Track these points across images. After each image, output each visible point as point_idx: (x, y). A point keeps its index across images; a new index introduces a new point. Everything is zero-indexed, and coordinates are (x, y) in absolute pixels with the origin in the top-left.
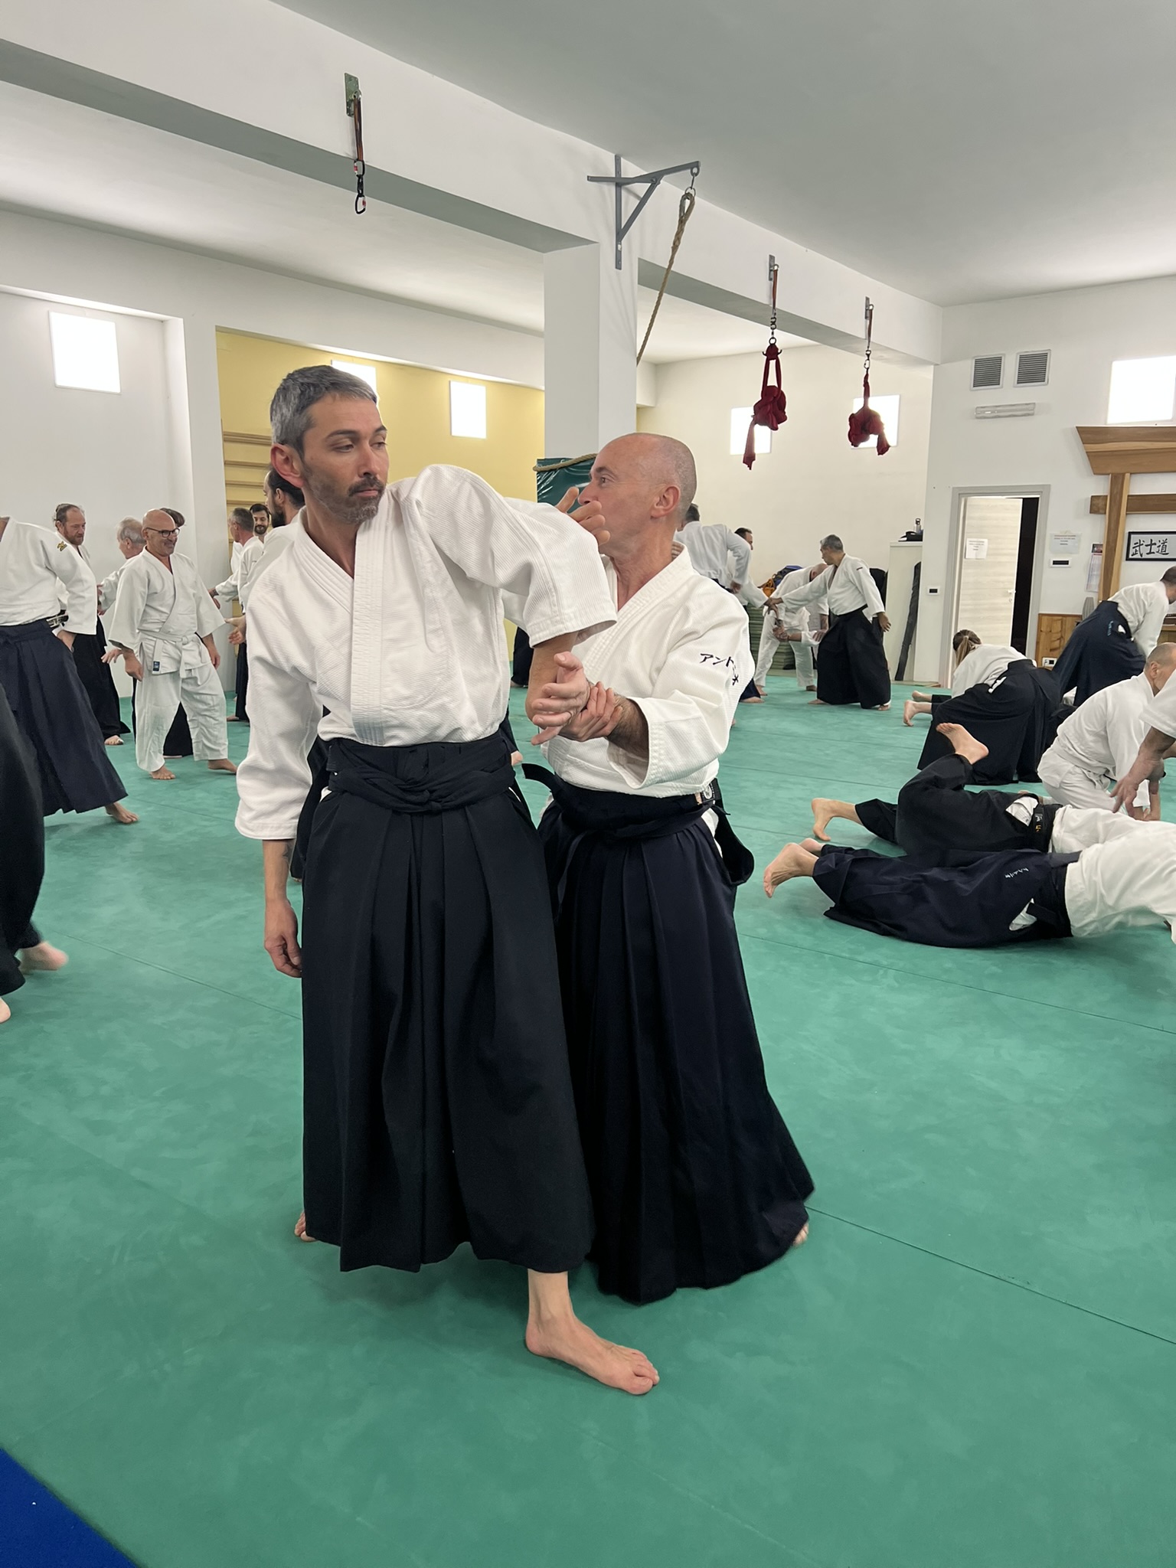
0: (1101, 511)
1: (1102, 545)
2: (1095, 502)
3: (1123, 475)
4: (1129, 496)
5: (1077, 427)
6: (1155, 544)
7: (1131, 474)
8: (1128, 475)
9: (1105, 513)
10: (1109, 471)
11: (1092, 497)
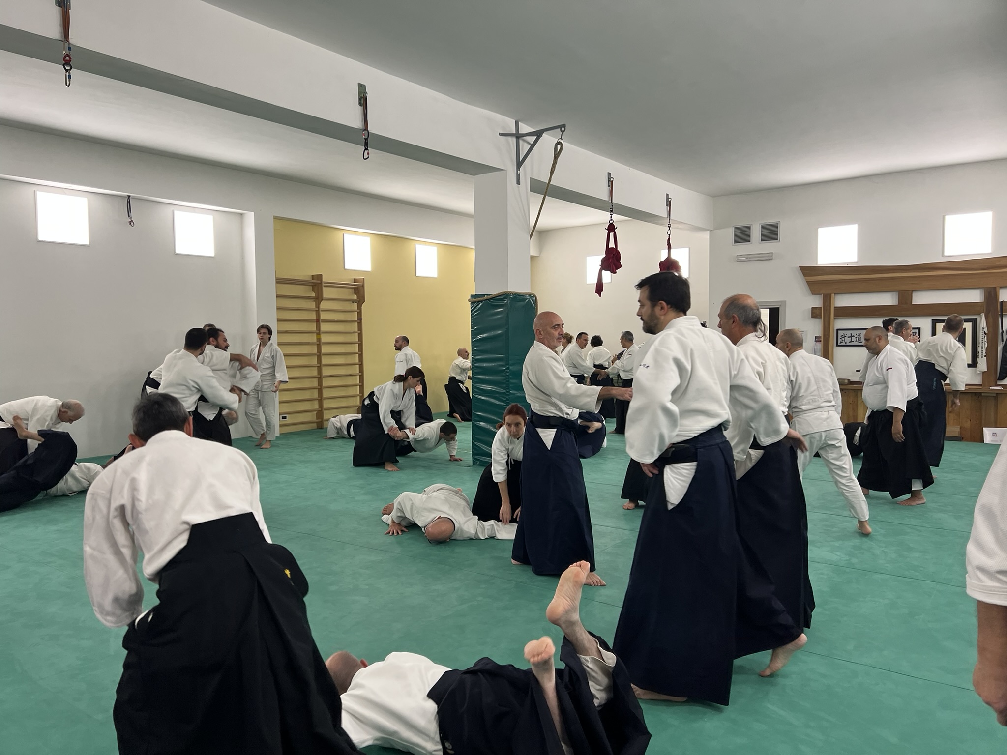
0: (818, 316)
1: (821, 337)
2: (815, 311)
3: (830, 295)
4: (834, 307)
5: (800, 267)
6: (854, 336)
7: (835, 294)
8: (833, 295)
9: (821, 318)
10: (821, 293)
11: (812, 308)
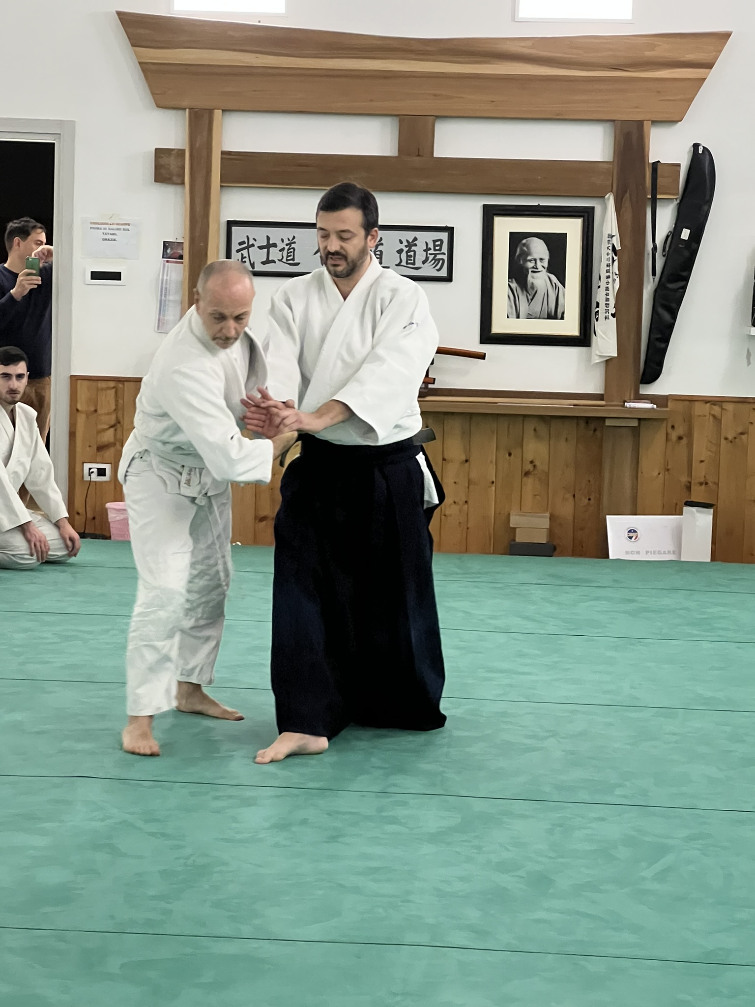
0: (175, 178)
1: (180, 244)
2: (164, 160)
3: (211, 112)
4: (223, 153)
5: (120, 14)
6: (275, 245)
7: (223, 111)
8: (218, 113)
9: (183, 183)
10: (185, 103)
11: (156, 149)
